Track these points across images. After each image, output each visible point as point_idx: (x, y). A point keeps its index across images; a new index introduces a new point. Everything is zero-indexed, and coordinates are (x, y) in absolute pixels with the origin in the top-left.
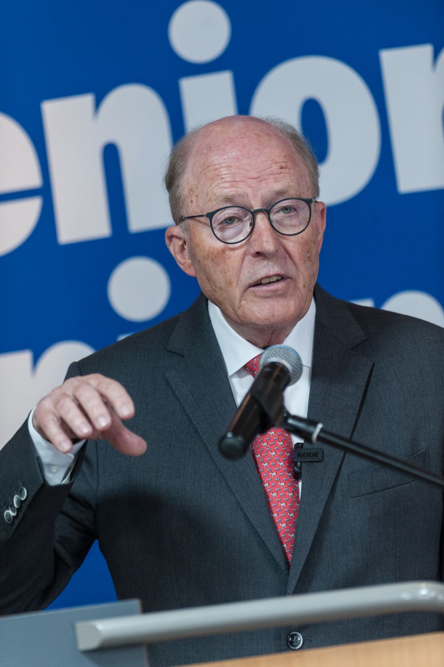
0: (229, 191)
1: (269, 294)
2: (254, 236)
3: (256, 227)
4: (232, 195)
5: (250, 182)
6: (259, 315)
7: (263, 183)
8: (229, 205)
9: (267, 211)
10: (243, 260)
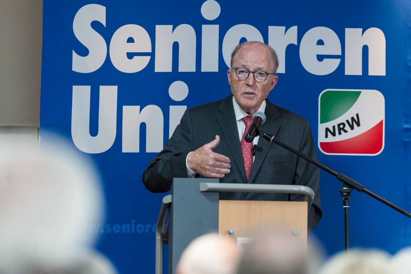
0: (245, 64)
1: (248, 97)
2: (248, 79)
3: (249, 76)
4: (245, 65)
5: (252, 62)
6: (243, 102)
7: (255, 64)
8: (244, 67)
9: (254, 73)
10: (243, 85)
